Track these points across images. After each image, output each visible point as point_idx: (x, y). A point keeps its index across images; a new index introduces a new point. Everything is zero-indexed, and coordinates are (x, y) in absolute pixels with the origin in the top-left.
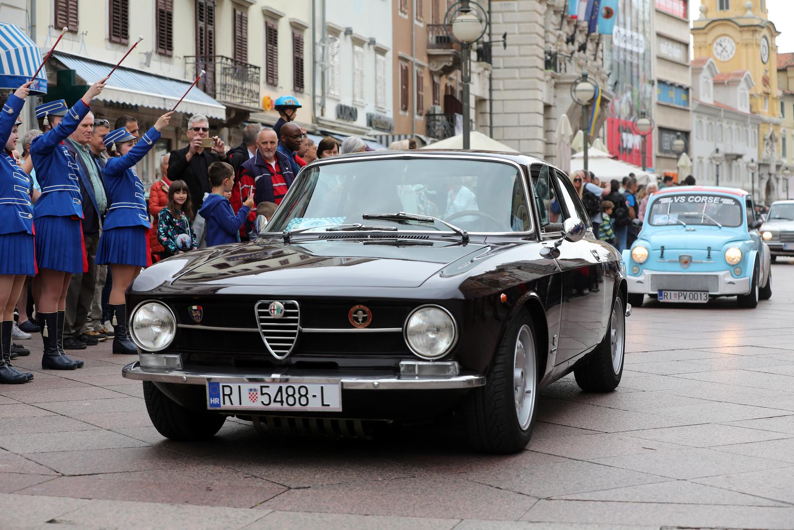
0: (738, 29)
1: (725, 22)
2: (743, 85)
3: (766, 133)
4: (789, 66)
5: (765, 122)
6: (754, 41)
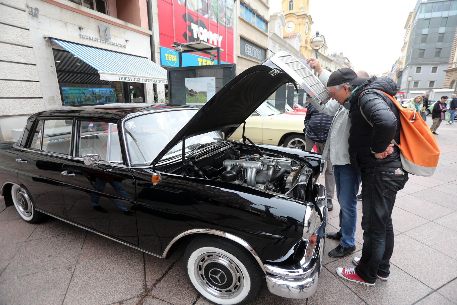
0: (297, 17)
1: (291, 15)
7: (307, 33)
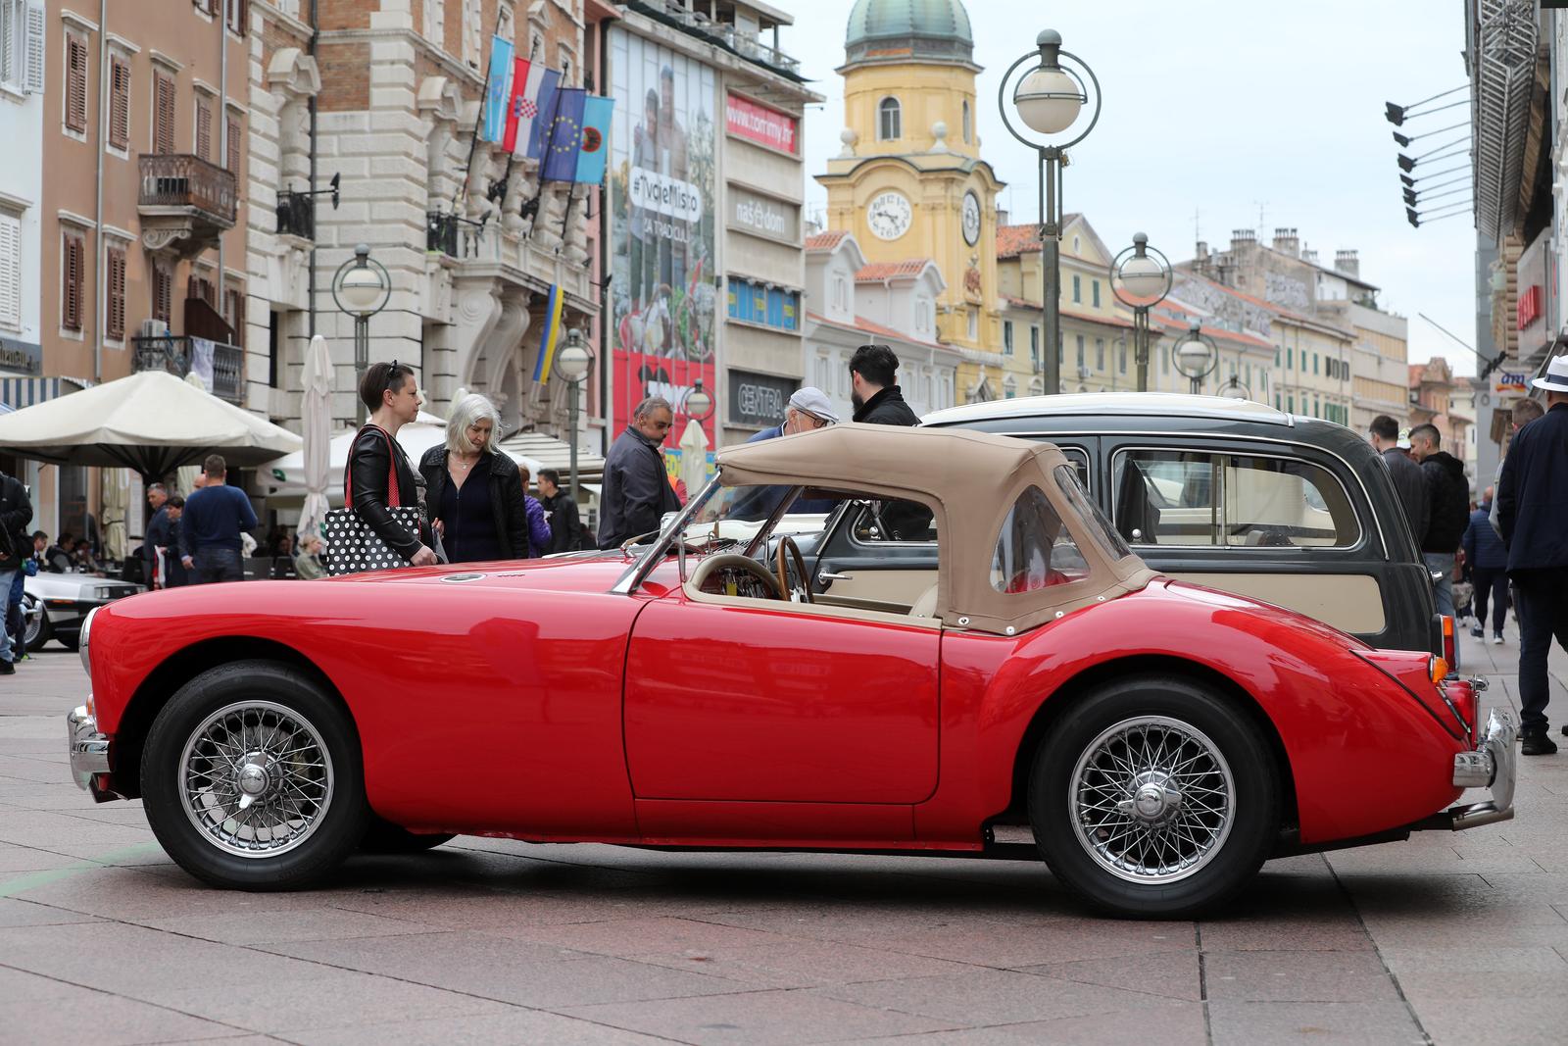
0: (918, 176)
1: (890, 163)
2: (922, 287)
3: (971, 384)
4: (1024, 251)
5: (968, 362)
6: (949, 201)
7: (972, 239)
